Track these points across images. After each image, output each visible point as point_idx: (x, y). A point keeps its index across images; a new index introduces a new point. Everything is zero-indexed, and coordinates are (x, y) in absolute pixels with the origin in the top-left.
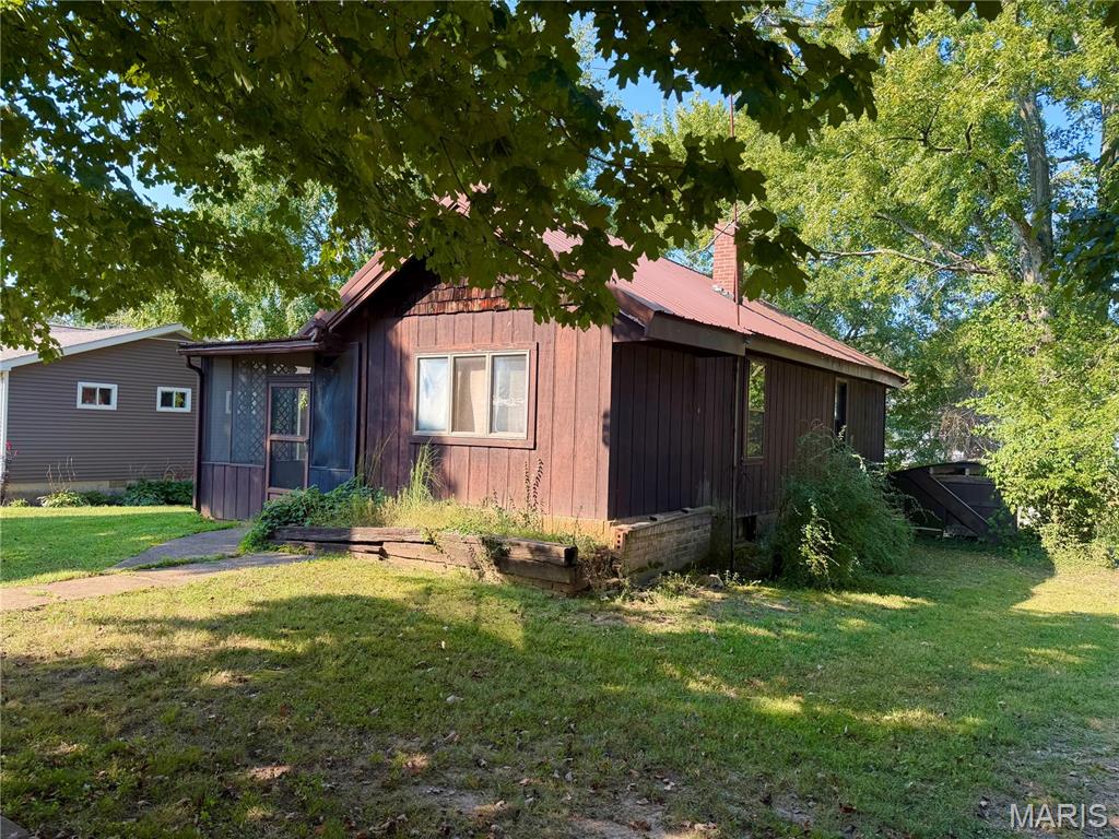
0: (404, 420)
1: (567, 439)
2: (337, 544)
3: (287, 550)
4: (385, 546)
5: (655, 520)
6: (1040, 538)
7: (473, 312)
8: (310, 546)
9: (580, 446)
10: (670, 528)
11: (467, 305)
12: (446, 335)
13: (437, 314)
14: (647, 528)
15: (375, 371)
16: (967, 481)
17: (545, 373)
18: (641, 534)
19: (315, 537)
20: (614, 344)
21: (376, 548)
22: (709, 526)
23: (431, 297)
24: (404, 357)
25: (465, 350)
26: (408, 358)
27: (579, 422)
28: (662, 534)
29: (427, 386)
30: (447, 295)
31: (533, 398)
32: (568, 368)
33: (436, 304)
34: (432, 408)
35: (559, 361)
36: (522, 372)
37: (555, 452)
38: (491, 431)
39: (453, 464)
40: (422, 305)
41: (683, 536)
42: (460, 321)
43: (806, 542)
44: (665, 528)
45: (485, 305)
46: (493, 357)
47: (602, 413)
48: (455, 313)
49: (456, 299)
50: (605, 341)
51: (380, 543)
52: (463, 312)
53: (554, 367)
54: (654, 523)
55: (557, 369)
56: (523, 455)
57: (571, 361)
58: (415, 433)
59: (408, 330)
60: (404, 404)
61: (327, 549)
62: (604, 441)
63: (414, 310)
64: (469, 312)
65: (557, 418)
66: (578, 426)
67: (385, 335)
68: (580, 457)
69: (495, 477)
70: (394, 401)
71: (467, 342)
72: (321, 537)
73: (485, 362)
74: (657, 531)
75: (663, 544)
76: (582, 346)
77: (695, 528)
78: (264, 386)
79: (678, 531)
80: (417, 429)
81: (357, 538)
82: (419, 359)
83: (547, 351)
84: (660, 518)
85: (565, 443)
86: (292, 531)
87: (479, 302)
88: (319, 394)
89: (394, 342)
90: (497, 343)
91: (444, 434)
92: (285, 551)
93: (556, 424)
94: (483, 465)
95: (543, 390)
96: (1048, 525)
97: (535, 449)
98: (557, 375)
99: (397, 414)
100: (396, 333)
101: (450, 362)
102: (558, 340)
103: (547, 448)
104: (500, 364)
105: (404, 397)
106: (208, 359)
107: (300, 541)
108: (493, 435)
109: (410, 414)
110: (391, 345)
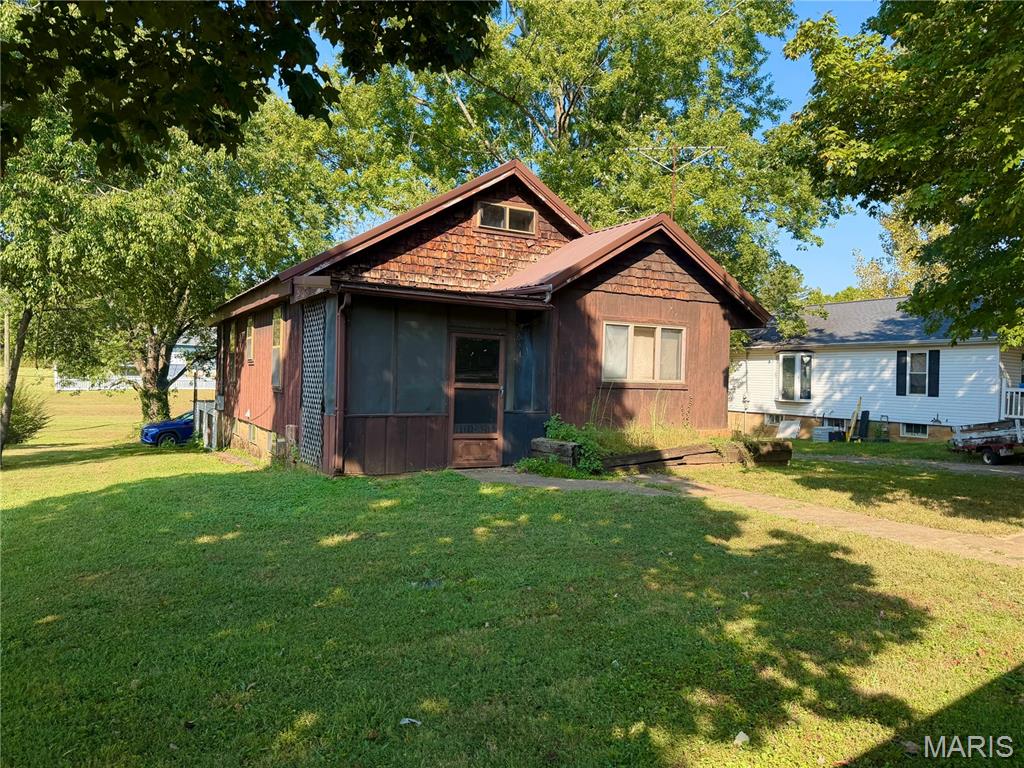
1: (706, 383)
3: (622, 474)
4: (685, 459)
7: (647, 296)
9: (713, 387)
11: (643, 291)
12: (627, 310)
13: (620, 294)
17: (693, 342)
23: (616, 280)
25: (643, 322)
30: (629, 281)
32: (706, 341)
33: (619, 286)
35: (701, 335)
40: (608, 284)
45: (657, 293)
46: (662, 328)
47: (724, 368)
48: (634, 295)
49: (636, 285)
50: (726, 327)
51: (682, 457)
52: (639, 295)
53: (699, 339)
56: (679, 394)
57: (708, 337)
58: (603, 380)
59: (595, 301)
60: (592, 357)
62: (724, 385)
63: (601, 287)
64: (644, 296)
65: (700, 370)
68: (712, 394)
73: (655, 332)
80: (604, 377)
82: (606, 325)
83: (695, 329)
85: (704, 385)
89: (582, 309)
90: (664, 320)
91: (625, 381)
95: (692, 353)
97: (688, 390)
98: (700, 345)
101: (631, 329)
103: (694, 389)
105: (592, 352)
109: (597, 366)
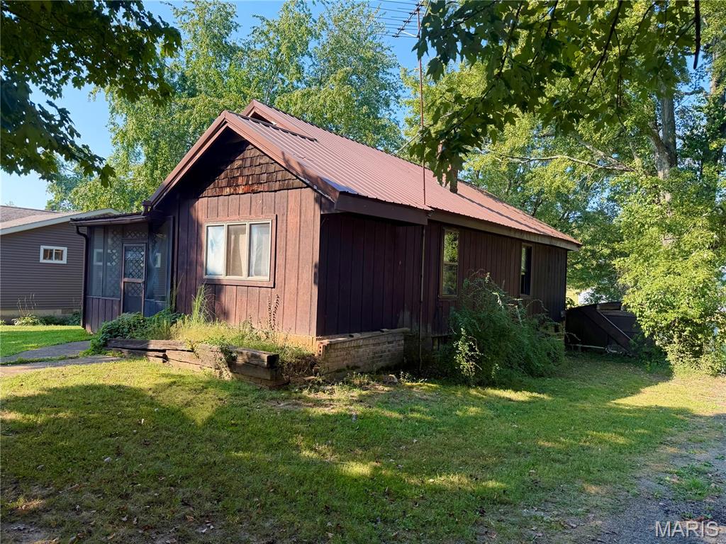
0: (199, 268)
1: (294, 280)
2: (140, 351)
3: (111, 354)
4: (167, 353)
5: (352, 336)
6: (666, 354)
7: (239, 194)
8: (125, 351)
9: (301, 285)
10: (366, 342)
11: (235, 190)
12: (223, 210)
13: (218, 196)
14: (344, 342)
15: (183, 235)
16: (621, 315)
17: (281, 235)
18: (339, 346)
19: (128, 346)
20: (321, 215)
21: (161, 354)
22: (403, 342)
23: (214, 185)
24: (199, 226)
25: (234, 220)
26: (201, 226)
27: (300, 269)
28: (359, 347)
29: (212, 245)
30: (224, 183)
31: (273, 253)
32: (295, 232)
33: (218, 189)
34: (215, 261)
35: (289, 227)
36: (267, 235)
37: (286, 290)
38: (249, 276)
39: (228, 298)
40: (210, 190)
41: (378, 348)
42: (232, 200)
43: (461, 353)
44: (361, 342)
45: (246, 189)
46: (251, 225)
47: (314, 264)
48: (229, 195)
49: (229, 186)
50: (316, 213)
51: (164, 351)
52: (233, 194)
53: (286, 231)
54: (351, 339)
55: (288, 233)
56: (268, 291)
57: (297, 227)
58: (205, 277)
59: (202, 207)
60: (199, 257)
61: (134, 354)
62: (315, 282)
63: (205, 193)
64: (237, 194)
65: (288, 266)
66: (300, 271)
67: (189, 212)
68: (300, 293)
69: (251, 307)
70: (193, 256)
71: (236, 215)
72: (132, 346)
73: (245, 229)
74: (353, 344)
75: (360, 353)
76: (303, 217)
77: (389, 343)
78: (120, 245)
79: (374, 345)
80: (206, 274)
81: (151, 347)
82: (208, 227)
83: (283, 220)
84: (356, 335)
85: (292, 283)
86: (117, 341)
87: (243, 187)
88: (151, 250)
90: (253, 215)
91: (221, 277)
92: (110, 355)
93: (287, 271)
94: (244, 299)
95: (279, 247)
96: (672, 345)
97: (274, 287)
98: (288, 237)
99: (195, 263)
100: (195, 210)
101: (225, 229)
102: (289, 213)
103: (281, 287)
104: (255, 229)
105: (199, 252)
106: (92, 228)
107: (120, 348)
108: (250, 278)
109: (202, 265)
110: (192, 216)
